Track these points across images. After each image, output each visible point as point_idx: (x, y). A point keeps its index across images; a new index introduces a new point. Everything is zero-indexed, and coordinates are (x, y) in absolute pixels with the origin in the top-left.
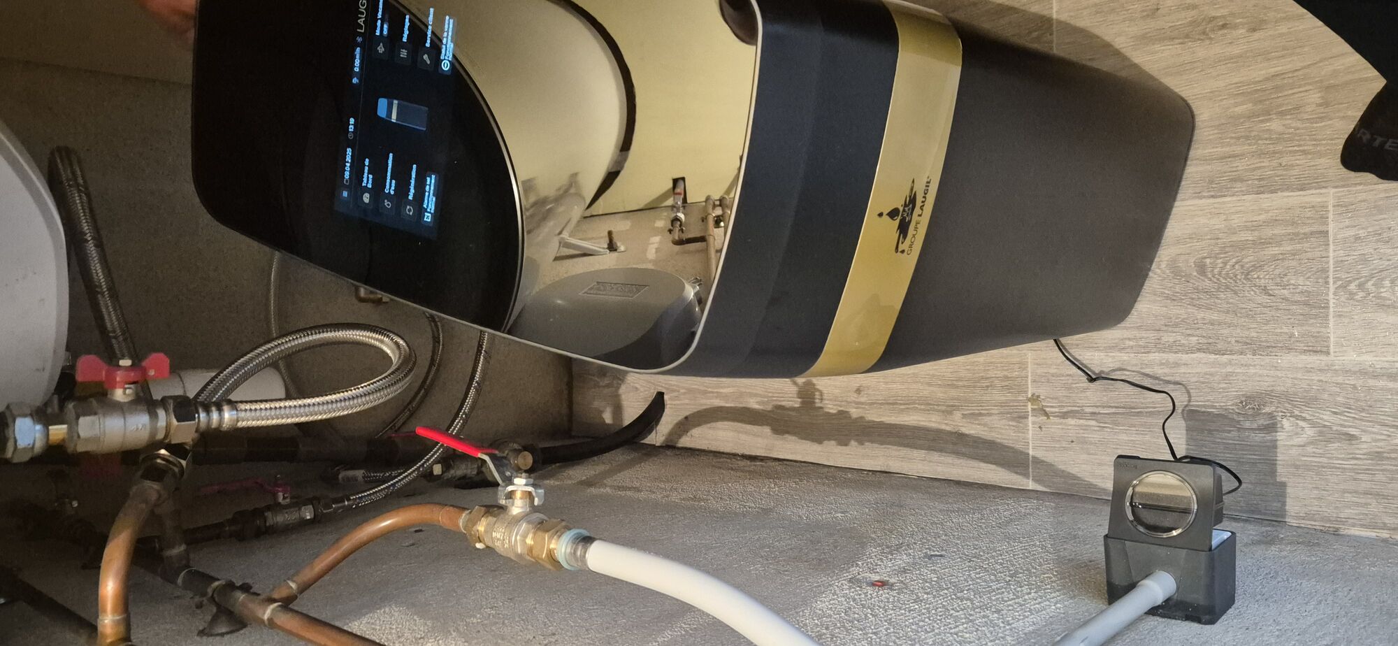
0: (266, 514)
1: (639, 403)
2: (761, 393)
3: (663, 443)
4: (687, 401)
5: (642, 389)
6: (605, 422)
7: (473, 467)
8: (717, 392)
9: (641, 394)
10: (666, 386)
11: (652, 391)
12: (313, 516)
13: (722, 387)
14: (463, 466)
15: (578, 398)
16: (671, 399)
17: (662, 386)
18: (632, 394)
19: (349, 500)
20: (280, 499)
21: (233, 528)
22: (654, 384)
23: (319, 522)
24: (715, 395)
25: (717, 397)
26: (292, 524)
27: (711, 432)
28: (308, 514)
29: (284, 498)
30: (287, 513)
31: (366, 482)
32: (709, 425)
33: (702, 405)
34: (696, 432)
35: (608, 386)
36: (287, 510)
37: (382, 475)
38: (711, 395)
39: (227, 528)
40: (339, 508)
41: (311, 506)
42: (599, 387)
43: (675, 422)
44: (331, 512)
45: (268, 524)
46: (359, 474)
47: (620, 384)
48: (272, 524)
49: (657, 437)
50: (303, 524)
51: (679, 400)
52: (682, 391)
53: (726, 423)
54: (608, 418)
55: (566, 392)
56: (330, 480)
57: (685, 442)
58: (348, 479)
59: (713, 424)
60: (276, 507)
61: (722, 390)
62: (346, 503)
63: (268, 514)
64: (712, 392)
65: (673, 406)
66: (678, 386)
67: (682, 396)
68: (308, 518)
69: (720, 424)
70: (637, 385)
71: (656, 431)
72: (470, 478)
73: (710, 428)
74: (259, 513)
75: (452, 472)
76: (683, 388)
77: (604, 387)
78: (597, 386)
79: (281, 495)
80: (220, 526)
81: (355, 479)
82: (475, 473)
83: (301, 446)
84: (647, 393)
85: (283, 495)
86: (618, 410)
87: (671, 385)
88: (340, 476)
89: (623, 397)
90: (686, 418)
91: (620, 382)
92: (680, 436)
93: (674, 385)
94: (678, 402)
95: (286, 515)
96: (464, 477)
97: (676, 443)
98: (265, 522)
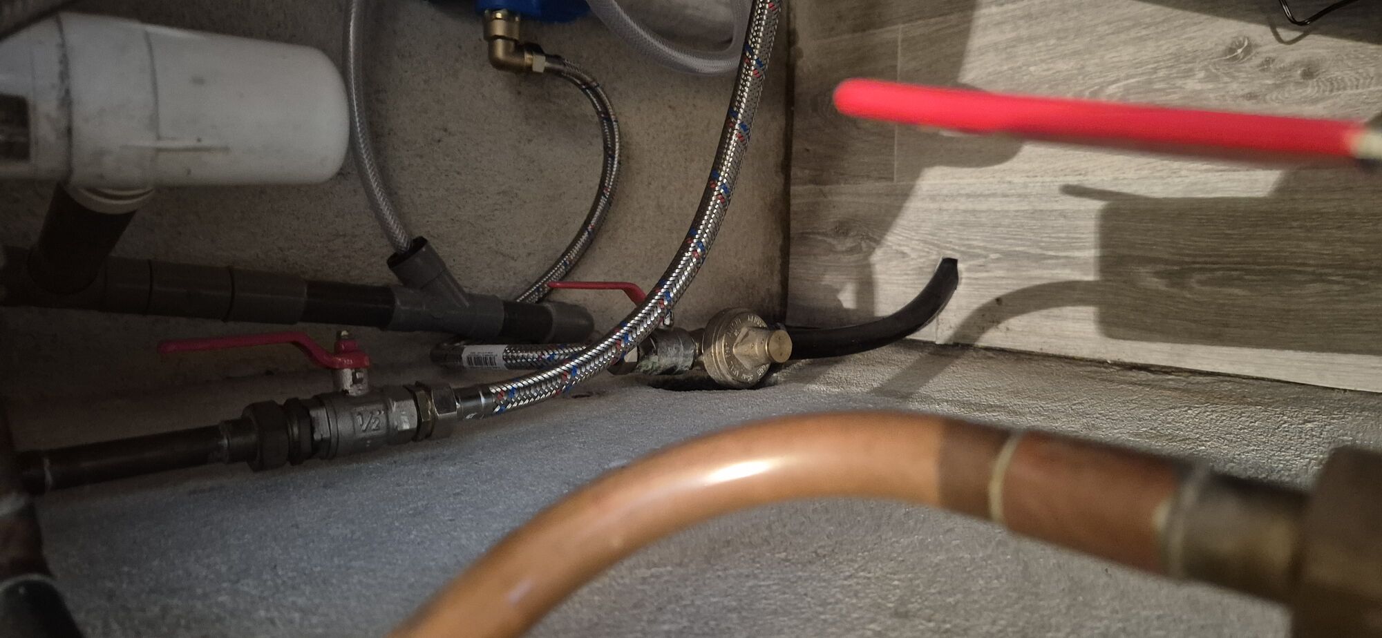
0: (313, 413)
1: (906, 277)
2: (1166, 256)
3: (950, 340)
4: (1001, 273)
5: (913, 255)
6: (842, 305)
7: (687, 352)
8: (1066, 257)
9: (912, 263)
10: (963, 249)
11: (934, 257)
12: (415, 425)
13: (1079, 249)
14: (672, 351)
15: (796, 267)
16: (968, 270)
17: (953, 250)
18: (894, 263)
19: (488, 394)
20: (347, 383)
21: (239, 440)
22: (938, 246)
23: (428, 436)
24: (1062, 261)
25: (1064, 266)
26: (372, 438)
27: (1049, 323)
28: (405, 418)
29: (355, 381)
30: (360, 414)
31: (510, 367)
32: (1044, 312)
33: (1031, 278)
34: (1016, 323)
35: (851, 251)
36: (361, 409)
37: (536, 356)
38: (1053, 261)
39: (226, 441)
40: (468, 411)
41: (412, 402)
42: (836, 252)
43: (975, 306)
44: (450, 420)
45: (317, 437)
46: (498, 351)
47: (874, 249)
48: (326, 435)
49: (939, 330)
50: (394, 441)
51: (987, 271)
52: (993, 256)
53: (1081, 308)
54: (847, 299)
55: (778, 262)
56: (447, 362)
57: (993, 338)
58: (478, 360)
59: (1056, 311)
60: (336, 399)
61: (1077, 254)
62: (483, 400)
63: (320, 414)
64: (1057, 257)
65: (973, 281)
66: (985, 248)
67: (992, 265)
68: (406, 427)
69: (1068, 311)
70: (905, 249)
71: (938, 321)
72: (681, 372)
73: (1048, 317)
74: (300, 410)
75: (654, 358)
76: (996, 251)
77: (843, 252)
78: (831, 250)
79: (347, 374)
80: (211, 433)
81: (488, 361)
82: (690, 363)
83: (398, 303)
84: (922, 260)
85: (354, 375)
86: (866, 287)
87: (970, 246)
88: (465, 355)
89: (878, 268)
90: (998, 300)
91: (873, 244)
92: (983, 330)
93: (979, 247)
94: (985, 275)
95: (360, 419)
96: (671, 371)
97: (976, 339)
98: (312, 431)
